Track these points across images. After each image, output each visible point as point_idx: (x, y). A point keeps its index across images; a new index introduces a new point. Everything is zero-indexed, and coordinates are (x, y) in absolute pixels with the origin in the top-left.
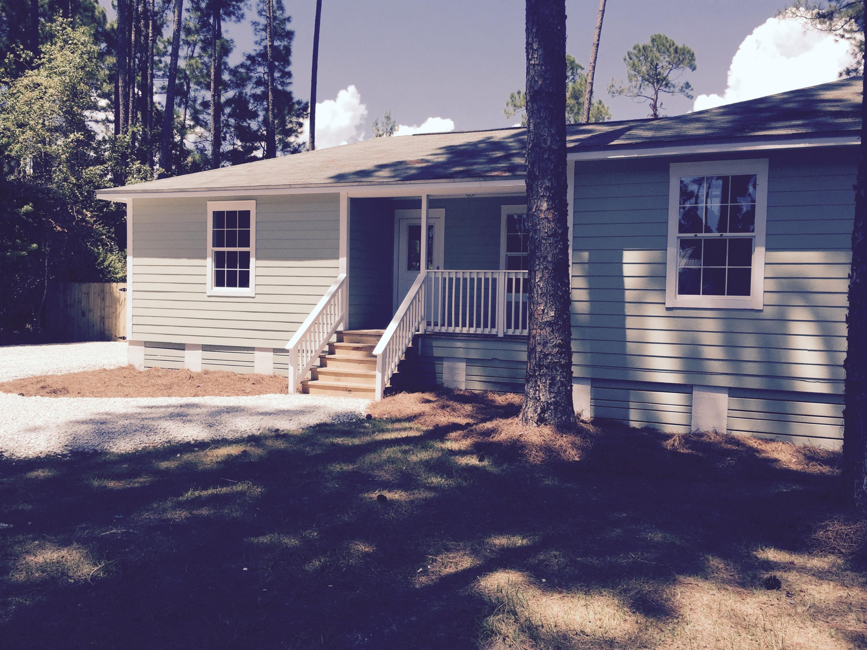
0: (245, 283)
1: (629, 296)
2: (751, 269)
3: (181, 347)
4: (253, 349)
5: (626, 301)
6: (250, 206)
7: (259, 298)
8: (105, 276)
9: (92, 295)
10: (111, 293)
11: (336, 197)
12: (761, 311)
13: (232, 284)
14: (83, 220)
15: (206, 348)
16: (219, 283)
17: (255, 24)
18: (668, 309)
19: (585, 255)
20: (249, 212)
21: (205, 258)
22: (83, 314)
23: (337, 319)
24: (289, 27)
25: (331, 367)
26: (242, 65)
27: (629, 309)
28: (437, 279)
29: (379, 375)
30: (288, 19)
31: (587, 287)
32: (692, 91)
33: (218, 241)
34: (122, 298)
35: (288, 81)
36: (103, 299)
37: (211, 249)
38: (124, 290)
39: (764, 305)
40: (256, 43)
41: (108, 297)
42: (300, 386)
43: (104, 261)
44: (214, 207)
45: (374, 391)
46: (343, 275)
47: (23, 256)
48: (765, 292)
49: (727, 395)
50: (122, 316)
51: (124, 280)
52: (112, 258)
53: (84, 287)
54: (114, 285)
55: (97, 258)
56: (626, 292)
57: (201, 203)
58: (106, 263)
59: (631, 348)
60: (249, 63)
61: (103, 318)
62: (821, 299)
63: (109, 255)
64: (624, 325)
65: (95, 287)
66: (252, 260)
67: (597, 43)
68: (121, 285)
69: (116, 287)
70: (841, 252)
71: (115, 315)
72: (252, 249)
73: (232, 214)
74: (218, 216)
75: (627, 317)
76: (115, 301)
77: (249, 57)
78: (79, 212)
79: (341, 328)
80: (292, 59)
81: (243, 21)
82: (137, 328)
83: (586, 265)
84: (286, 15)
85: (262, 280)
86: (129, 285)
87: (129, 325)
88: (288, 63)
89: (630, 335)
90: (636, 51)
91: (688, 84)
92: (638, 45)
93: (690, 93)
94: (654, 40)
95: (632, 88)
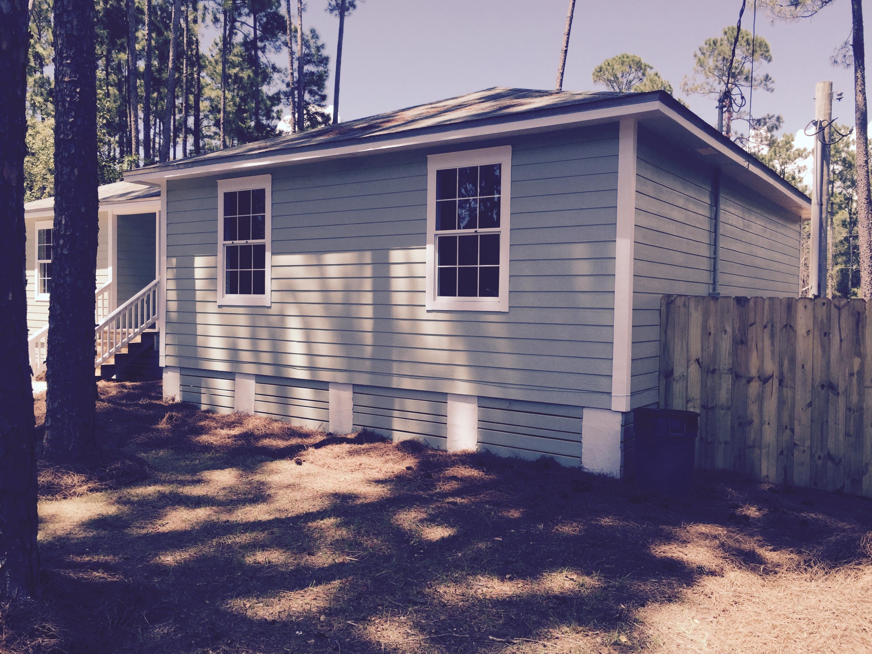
1: (199, 296)
2: (264, 271)
5: (197, 300)
12: (269, 307)
18: (220, 306)
19: (174, 261)
21: (34, 269)
27: (199, 307)
31: (175, 288)
32: (773, 84)
37: (37, 262)
39: (272, 303)
46: (109, 281)
48: (272, 291)
49: (254, 382)
56: (197, 292)
59: (200, 341)
62: (303, 297)
64: (196, 321)
67: (565, 49)
70: (313, 255)
75: (198, 314)
83: (175, 270)
89: (200, 330)
90: (707, 46)
91: (767, 76)
92: (709, 40)
93: (770, 85)
94: (726, 33)
95: (705, 85)
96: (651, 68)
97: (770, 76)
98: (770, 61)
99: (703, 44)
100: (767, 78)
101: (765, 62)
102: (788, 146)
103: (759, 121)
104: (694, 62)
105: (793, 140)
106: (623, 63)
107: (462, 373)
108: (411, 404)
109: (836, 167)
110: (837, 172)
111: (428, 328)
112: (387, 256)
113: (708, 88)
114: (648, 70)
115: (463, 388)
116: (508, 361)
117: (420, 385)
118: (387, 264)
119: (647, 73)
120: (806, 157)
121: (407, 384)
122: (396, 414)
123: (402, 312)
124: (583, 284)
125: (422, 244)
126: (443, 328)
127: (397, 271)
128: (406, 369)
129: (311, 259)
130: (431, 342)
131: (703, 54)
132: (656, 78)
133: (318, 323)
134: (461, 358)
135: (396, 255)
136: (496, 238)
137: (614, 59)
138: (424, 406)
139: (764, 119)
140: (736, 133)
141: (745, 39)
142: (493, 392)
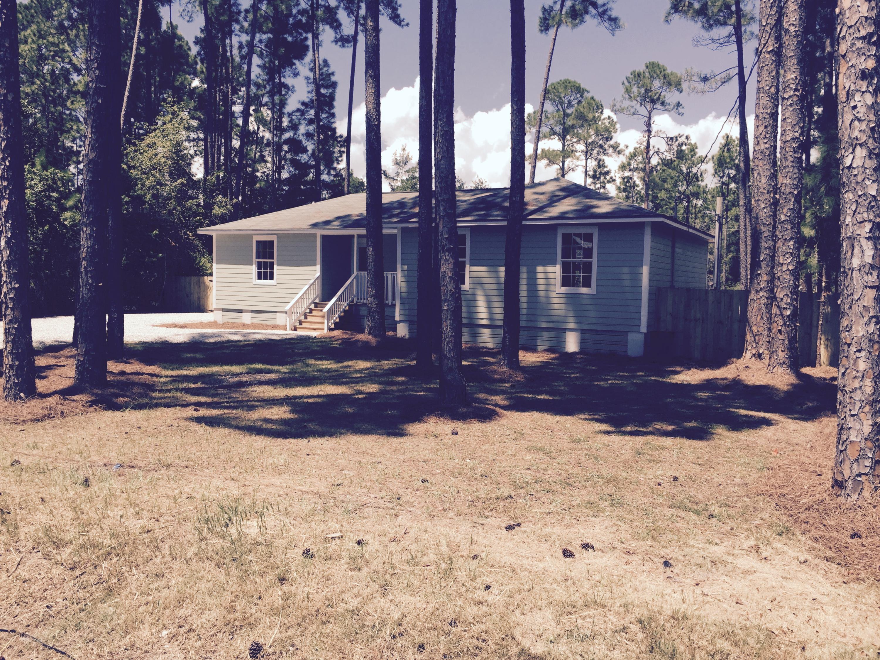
0: (272, 278)
2: (465, 274)
3: (240, 311)
4: (276, 312)
6: (274, 238)
7: (278, 286)
8: (200, 272)
9: (192, 285)
10: (204, 283)
11: (314, 235)
12: (468, 291)
13: (265, 278)
14: (188, 238)
15: (253, 312)
16: (259, 278)
17: (307, 78)
19: (406, 267)
20: (273, 241)
21: (252, 265)
22: (187, 296)
23: (315, 296)
24: (333, 79)
25: (309, 319)
26: (298, 110)
28: (361, 276)
29: (326, 321)
30: (333, 74)
31: (406, 281)
33: (258, 257)
34: (210, 286)
35: (332, 121)
36: (199, 287)
37: (255, 260)
38: (212, 281)
39: (469, 289)
40: (309, 92)
41: (202, 285)
42: (293, 328)
43: (199, 262)
44: (256, 238)
45: (323, 329)
46: (318, 274)
47: (155, 261)
48: (468, 283)
50: (210, 297)
51: (211, 274)
52: (204, 260)
53: (188, 279)
54: (206, 277)
55: (195, 261)
57: (250, 237)
58: (201, 264)
60: (303, 108)
61: (199, 299)
63: (203, 258)
65: (194, 279)
66: (275, 266)
68: (210, 278)
69: (207, 279)
70: (492, 267)
71: (206, 296)
72: (275, 260)
73: (265, 242)
74: (258, 242)
76: (207, 288)
77: (303, 104)
78: (185, 234)
79: (317, 301)
80: (335, 103)
81: (298, 77)
82: (218, 302)
83: (406, 272)
84: (330, 71)
85: (280, 277)
86: (214, 278)
87: (214, 300)
88: (332, 107)
90: (633, 76)
91: (679, 103)
92: (634, 72)
93: (681, 110)
94: (647, 67)
95: (630, 108)
96: (588, 92)
97: (681, 103)
98: (681, 92)
99: (629, 75)
100: (678, 105)
101: (677, 93)
102: (692, 153)
103: (672, 139)
104: (622, 90)
105: (696, 148)
106: (566, 87)
107: (571, 319)
108: (545, 334)
109: (731, 171)
110: (732, 176)
111: (555, 300)
112: (535, 269)
113: (632, 110)
114: (586, 93)
115: (572, 326)
116: (593, 314)
117: (551, 325)
118: (535, 272)
119: (584, 96)
120: (707, 163)
121: (544, 325)
122: (539, 338)
123: (542, 294)
124: (627, 283)
125: (554, 264)
126: (562, 301)
127: (540, 276)
128: (543, 319)
129: (492, 269)
130: (556, 306)
131: (629, 82)
132: (592, 101)
133: (495, 298)
134: (571, 313)
135: (540, 269)
136: (590, 263)
137: (559, 83)
138: (552, 334)
139: (676, 137)
140: (654, 147)
141: (663, 73)
142: (585, 327)
